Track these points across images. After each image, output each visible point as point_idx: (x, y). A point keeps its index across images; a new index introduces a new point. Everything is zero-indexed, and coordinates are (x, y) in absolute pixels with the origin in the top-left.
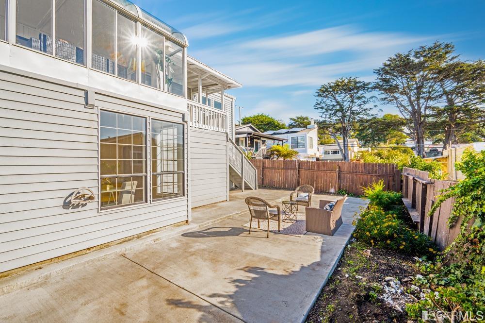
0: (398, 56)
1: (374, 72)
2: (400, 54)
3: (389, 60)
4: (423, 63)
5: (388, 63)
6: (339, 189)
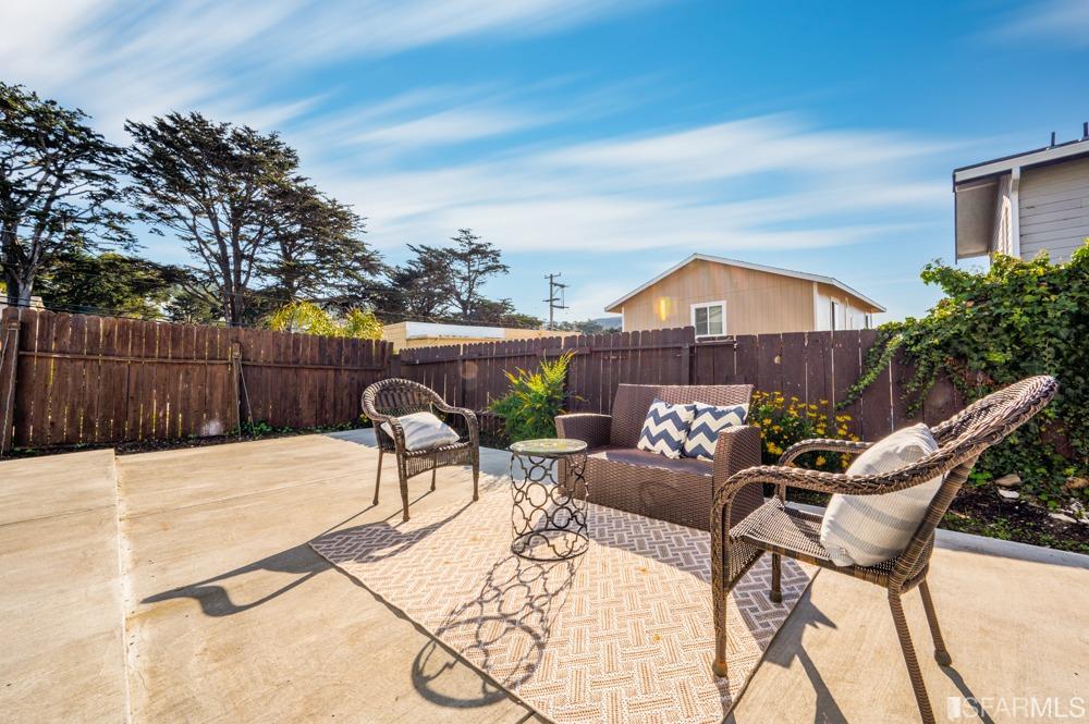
6: (243, 418)
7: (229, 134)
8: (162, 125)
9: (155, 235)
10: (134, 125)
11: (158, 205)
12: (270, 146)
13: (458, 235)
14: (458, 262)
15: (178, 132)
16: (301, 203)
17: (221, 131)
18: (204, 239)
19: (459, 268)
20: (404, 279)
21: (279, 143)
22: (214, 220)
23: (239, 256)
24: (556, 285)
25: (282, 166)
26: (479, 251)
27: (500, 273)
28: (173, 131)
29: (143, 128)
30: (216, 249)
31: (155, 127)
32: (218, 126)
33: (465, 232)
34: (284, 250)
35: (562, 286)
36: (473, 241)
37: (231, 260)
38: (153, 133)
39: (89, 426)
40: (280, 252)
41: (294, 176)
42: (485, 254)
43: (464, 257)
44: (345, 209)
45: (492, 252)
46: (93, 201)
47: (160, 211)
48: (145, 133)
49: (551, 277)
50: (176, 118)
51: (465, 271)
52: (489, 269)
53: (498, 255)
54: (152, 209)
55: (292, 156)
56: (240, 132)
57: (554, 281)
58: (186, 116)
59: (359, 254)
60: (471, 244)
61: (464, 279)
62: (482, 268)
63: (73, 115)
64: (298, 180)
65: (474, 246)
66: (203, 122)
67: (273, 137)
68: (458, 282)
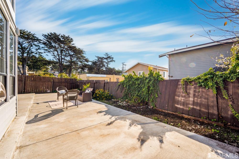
0: (55, 34)
1: (43, 35)
2: (56, 33)
3: (50, 33)
4: (64, 41)
5: (50, 34)
6: (53, 90)
7: (60, 36)
8: (49, 35)
9: (47, 56)
10: (44, 35)
11: (48, 49)
12: (68, 38)
13: (105, 54)
14: (105, 59)
15: (51, 36)
16: (73, 49)
17: (59, 35)
18: (56, 55)
19: (105, 61)
20: (94, 63)
21: (70, 37)
22: (58, 52)
23: (62, 59)
24: (124, 65)
25: (70, 42)
26: (109, 57)
27: (113, 62)
28: (50, 36)
29: (45, 35)
30: (58, 57)
31: (47, 35)
32: (58, 34)
33: (106, 53)
34: (70, 57)
35: (125, 65)
36: (108, 55)
37: (60, 59)
38: (47, 36)
39: (33, 90)
40: (70, 58)
41: (72, 44)
42: (110, 58)
43: (106, 59)
44: (82, 50)
45: (112, 58)
46: (36, 50)
47: (48, 50)
48: (46, 36)
49: (123, 63)
50: (51, 33)
51: (106, 61)
52: (111, 61)
53: (113, 58)
54: (47, 50)
55: (72, 40)
56: (62, 35)
57: (124, 64)
58: (53, 33)
59: (84, 59)
60: (107, 56)
61: (106, 63)
62: (110, 61)
63: (33, 35)
64: (73, 44)
65: (108, 56)
66: (56, 34)
67: (68, 36)
68: (105, 64)
